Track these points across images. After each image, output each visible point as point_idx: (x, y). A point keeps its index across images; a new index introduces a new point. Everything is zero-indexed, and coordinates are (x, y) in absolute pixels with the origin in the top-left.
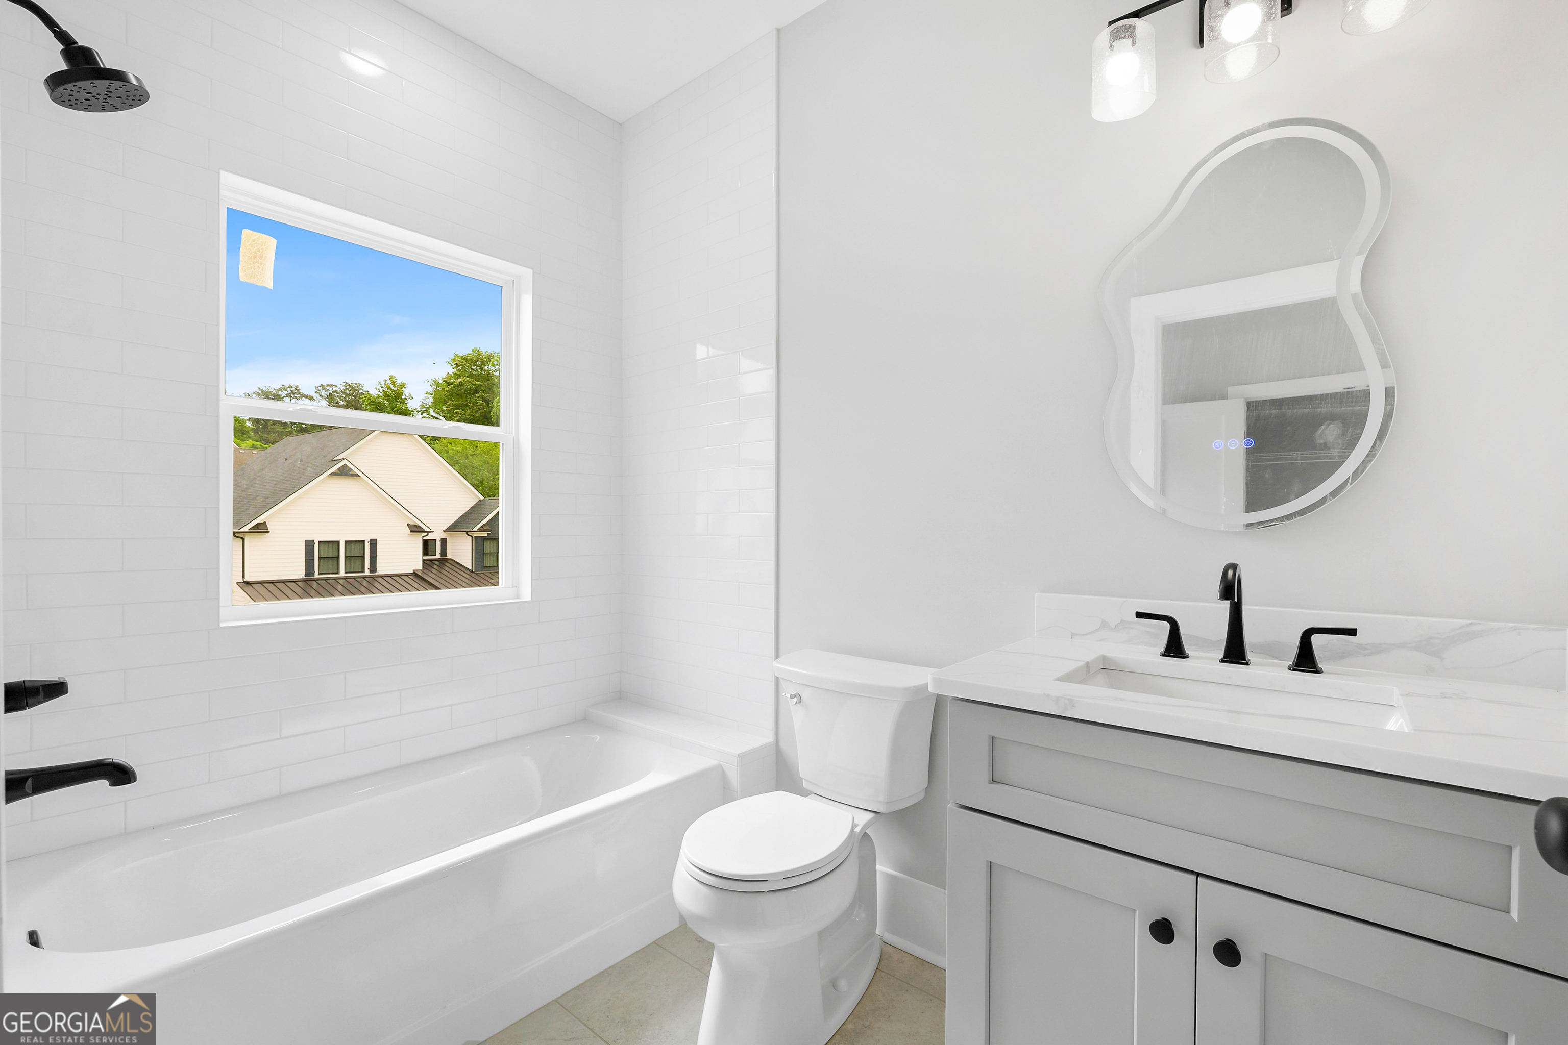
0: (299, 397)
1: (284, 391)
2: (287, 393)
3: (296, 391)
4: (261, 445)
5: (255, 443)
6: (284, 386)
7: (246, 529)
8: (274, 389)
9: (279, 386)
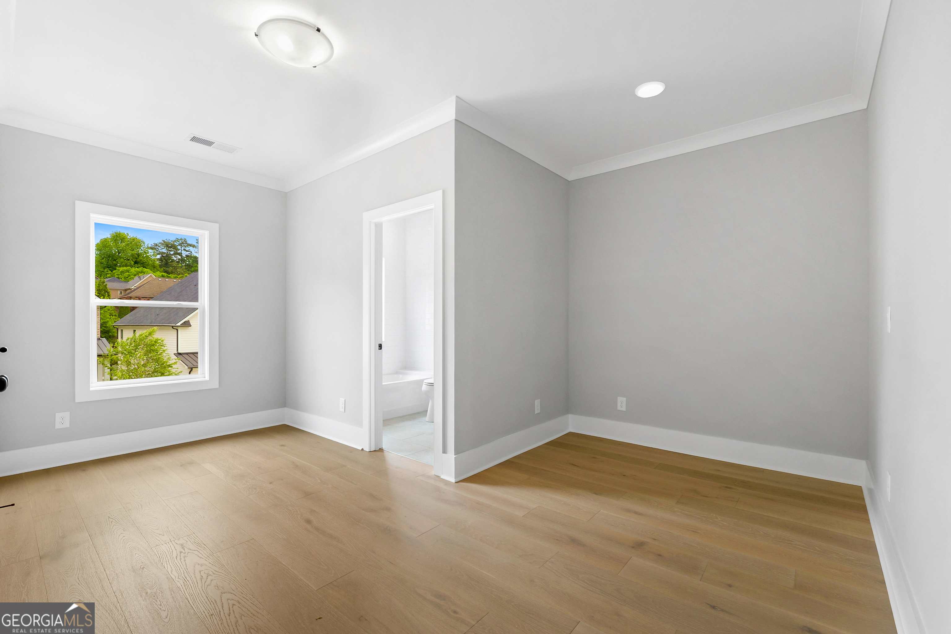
0: (186, 246)
1: (177, 242)
2: (179, 243)
3: (185, 242)
4: (166, 275)
5: (164, 274)
6: (177, 239)
7: (179, 324)
8: (172, 241)
9: (174, 239)
